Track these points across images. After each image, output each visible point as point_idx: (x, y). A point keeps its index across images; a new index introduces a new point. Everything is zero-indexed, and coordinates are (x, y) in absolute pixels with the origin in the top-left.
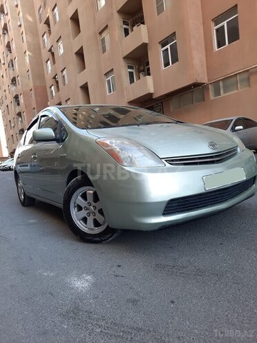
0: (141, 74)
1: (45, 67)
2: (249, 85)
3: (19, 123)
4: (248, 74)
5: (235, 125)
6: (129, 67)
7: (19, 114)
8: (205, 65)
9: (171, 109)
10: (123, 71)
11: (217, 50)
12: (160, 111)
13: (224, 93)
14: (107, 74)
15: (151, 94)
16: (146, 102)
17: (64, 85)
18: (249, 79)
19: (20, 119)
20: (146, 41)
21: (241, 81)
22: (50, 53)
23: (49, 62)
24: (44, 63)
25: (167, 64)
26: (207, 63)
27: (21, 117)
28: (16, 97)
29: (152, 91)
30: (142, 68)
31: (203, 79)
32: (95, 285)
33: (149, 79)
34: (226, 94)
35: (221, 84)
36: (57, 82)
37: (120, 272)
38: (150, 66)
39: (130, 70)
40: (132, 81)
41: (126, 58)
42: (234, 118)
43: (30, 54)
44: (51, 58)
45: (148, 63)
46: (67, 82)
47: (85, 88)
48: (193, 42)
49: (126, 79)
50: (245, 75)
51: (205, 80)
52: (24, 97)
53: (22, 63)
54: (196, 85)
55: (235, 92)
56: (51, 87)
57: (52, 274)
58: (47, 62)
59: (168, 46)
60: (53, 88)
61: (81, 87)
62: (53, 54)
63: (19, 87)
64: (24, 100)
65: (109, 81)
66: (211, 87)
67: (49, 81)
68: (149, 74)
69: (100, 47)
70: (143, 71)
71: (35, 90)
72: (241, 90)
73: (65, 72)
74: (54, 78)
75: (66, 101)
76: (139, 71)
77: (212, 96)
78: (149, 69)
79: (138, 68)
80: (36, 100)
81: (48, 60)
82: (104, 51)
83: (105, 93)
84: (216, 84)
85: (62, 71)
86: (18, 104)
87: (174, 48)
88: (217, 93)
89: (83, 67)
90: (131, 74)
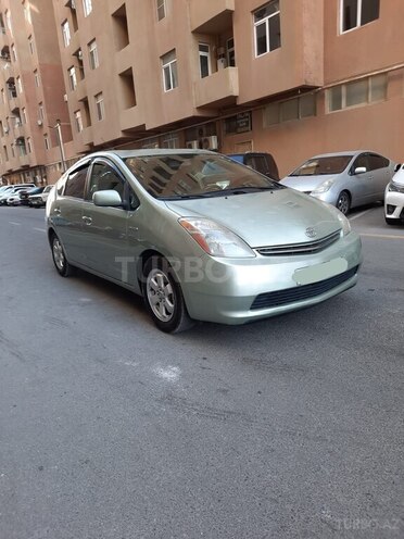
0: (219, 61)
1: (59, 34)
2: (385, 97)
3: (17, 126)
4: (386, 79)
5: (356, 165)
6: (202, 48)
7: (16, 112)
8: (322, 56)
9: (264, 125)
10: (191, 54)
11: (342, 33)
12: (247, 126)
13: (347, 105)
14: (165, 57)
15: (234, 98)
16: (224, 108)
17: (93, 68)
18: (385, 86)
19: (17, 120)
20: (231, 7)
21: (374, 88)
22: (68, 9)
23: (66, 25)
24: (59, 27)
25: (262, 49)
26: (324, 54)
27: (19, 116)
28: (11, 82)
29: (236, 93)
30: (222, 51)
31: (317, 80)
32: (183, 376)
33: (233, 72)
34: (349, 108)
35: (344, 89)
36: (81, 62)
37: (206, 364)
38: (235, 48)
39: (202, 53)
40: (205, 73)
41: (198, 32)
42: (355, 153)
43: (33, 7)
44: (70, 18)
45: (231, 44)
46: (97, 65)
47: (127, 77)
48: (306, 18)
49: (196, 68)
50: (381, 81)
51: (320, 83)
52: (24, 82)
53: (19, 22)
54: (305, 89)
55: (363, 105)
56: (69, 70)
57: (135, 364)
58: (63, 25)
59: (266, 20)
60: (73, 70)
61: (122, 75)
62: (74, 12)
63: (16, 64)
64: (24, 88)
65: (167, 69)
66: (327, 94)
67: (67, 59)
68: (233, 64)
69: (156, 9)
70: (224, 56)
71: (43, 71)
72: (371, 103)
73: (94, 46)
74: (76, 54)
75: (96, 96)
76: (217, 56)
77: (328, 110)
78: (232, 54)
79: (216, 50)
80: (44, 89)
81: (66, 21)
82: (161, 16)
83: (161, 90)
84: (336, 89)
85: (89, 44)
86: (15, 95)
87: (275, 23)
88: (337, 104)
89: (125, 40)
90: (204, 60)
